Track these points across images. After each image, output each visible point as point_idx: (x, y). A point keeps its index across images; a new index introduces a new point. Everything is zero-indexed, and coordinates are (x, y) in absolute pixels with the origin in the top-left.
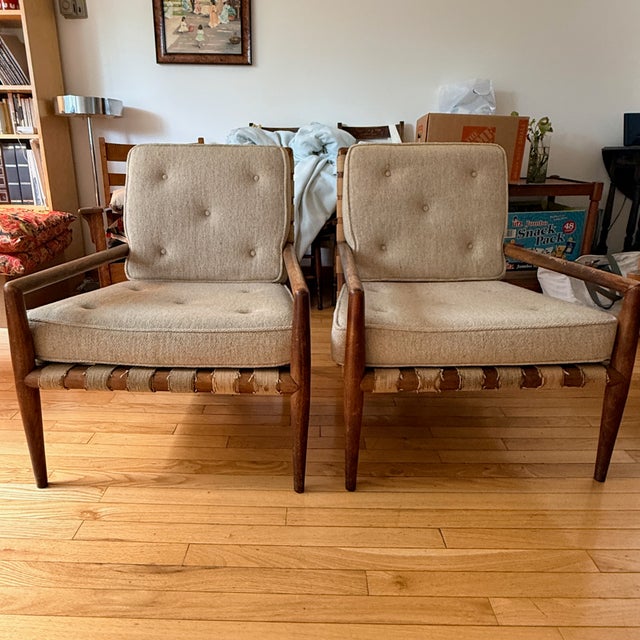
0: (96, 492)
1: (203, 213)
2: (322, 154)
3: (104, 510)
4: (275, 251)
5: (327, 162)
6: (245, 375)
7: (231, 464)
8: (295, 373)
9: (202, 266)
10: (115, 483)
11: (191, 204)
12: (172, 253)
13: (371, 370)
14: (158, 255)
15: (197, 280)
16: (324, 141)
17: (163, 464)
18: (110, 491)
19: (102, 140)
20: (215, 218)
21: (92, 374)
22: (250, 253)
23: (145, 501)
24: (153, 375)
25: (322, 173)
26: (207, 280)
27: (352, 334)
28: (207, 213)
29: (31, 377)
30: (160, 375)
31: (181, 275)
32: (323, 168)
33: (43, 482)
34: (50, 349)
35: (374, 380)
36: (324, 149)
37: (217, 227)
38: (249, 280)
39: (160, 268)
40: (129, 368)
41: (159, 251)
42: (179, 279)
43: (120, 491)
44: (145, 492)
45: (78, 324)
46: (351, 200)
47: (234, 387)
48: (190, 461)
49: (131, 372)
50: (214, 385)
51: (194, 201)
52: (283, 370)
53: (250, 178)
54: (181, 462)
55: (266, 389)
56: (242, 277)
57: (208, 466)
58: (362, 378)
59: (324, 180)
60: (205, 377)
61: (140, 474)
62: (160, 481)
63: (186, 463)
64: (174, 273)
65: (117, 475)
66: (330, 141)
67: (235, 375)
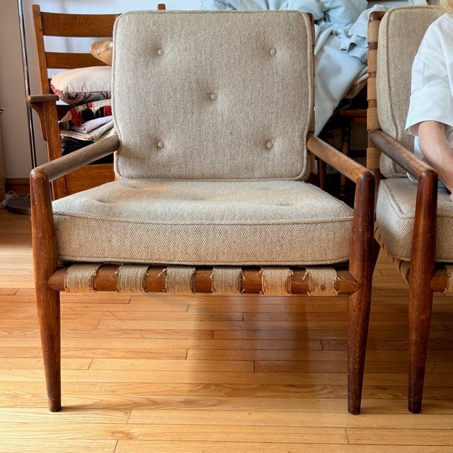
0: (121, 414)
1: (208, 96)
2: (323, 23)
3: (135, 431)
4: (298, 141)
5: (331, 33)
6: (298, 273)
7: (265, 387)
8: (355, 270)
9: (208, 161)
10: (137, 406)
11: (194, 85)
12: (171, 146)
13: (442, 266)
14: (154, 149)
15: (203, 178)
16: (327, 5)
17: (187, 388)
18: (134, 413)
19: (36, 8)
20: (223, 102)
21: (125, 273)
22: (266, 144)
23: (178, 422)
24: (194, 274)
25: (326, 48)
26: (215, 178)
27: (422, 222)
28: (213, 97)
29: (55, 278)
30: (202, 273)
31: (183, 172)
32: (326, 41)
33: (57, 407)
34: (75, 245)
35: (447, 277)
36: (326, 17)
37: (226, 113)
38: (266, 177)
39: (158, 164)
40: (165, 266)
41: (156, 144)
42: (180, 178)
43: (146, 413)
44: (176, 413)
45: (107, 216)
46: (392, 76)
47: (286, 285)
48: (217, 385)
49: (169, 270)
50: (264, 284)
51: (197, 81)
52: (341, 267)
53: (266, 51)
54: (206, 386)
55: (323, 288)
56: (257, 174)
57: (240, 389)
58: (433, 275)
59: (329, 57)
60: (254, 275)
61: (163, 397)
62: (188, 403)
63: (213, 387)
64: (174, 171)
65: (137, 399)
66: (334, 5)
67: (287, 273)
